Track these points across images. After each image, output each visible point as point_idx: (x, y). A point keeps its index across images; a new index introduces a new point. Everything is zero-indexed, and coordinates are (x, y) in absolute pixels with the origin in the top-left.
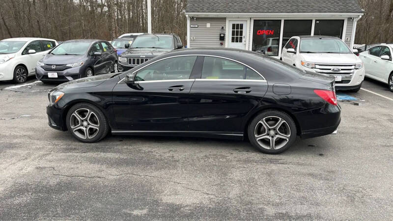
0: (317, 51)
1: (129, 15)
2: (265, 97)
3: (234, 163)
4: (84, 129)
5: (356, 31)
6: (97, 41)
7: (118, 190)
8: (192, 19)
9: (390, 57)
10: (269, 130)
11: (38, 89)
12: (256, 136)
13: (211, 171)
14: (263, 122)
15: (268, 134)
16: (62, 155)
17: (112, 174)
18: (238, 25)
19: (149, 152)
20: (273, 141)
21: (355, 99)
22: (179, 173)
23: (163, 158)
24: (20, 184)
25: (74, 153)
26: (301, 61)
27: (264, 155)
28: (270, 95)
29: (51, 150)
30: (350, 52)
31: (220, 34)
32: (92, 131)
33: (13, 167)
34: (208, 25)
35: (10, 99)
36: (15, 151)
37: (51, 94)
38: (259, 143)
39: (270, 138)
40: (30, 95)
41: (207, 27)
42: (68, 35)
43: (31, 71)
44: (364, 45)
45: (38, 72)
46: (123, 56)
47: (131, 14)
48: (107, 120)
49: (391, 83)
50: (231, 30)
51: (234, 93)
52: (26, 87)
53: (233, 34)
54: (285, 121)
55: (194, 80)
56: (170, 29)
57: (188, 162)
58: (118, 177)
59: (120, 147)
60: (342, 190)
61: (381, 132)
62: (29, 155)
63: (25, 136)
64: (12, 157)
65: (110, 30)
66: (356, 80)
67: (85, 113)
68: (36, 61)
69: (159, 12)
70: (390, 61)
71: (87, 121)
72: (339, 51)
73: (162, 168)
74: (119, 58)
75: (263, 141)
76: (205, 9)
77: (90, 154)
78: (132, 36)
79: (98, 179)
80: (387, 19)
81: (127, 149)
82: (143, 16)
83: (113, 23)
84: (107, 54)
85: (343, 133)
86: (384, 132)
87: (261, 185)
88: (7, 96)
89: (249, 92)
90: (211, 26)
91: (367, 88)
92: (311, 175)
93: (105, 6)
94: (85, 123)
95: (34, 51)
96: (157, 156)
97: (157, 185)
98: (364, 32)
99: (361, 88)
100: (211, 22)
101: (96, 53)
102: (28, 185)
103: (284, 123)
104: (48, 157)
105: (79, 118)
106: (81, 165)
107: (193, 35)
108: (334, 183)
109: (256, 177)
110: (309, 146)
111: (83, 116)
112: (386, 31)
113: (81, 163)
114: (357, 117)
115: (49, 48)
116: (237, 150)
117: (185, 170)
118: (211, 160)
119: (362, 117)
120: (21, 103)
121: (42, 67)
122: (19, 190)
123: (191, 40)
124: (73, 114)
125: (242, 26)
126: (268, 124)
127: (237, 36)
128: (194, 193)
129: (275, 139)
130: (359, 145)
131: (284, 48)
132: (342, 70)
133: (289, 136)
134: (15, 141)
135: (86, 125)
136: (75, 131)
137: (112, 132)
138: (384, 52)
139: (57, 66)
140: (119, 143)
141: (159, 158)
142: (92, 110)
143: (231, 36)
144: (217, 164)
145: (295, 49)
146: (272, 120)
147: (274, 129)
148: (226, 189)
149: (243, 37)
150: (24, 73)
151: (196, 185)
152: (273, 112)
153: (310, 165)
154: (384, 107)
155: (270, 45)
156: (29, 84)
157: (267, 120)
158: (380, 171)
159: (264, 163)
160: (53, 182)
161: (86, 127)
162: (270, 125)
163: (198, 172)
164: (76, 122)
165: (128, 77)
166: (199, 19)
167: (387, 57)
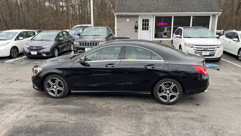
0: (194, 37)
1: (79, 12)
2: (164, 70)
3: (145, 111)
4: (54, 90)
5: (218, 21)
6: (61, 31)
7: (76, 130)
8: (118, 16)
9: (239, 40)
10: (166, 90)
11: (25, 62)
12: (158, 94)
13: (132, 117)
14: (162, 85)
15: (165, 93)
16: (41, 107)
17: (72, 120)
18: (146, 20)
19: (94, 104)
20: (168, 96)
21: (218, 66)
22: (112, 119)
23: (102, 108)
24: (17, 127)
25: (48, 106)
26: (185, 43)
27: (164, 105)
28: (166, 69)
29: (35, 104)
30: (214, 37)
31: (135, 26)
32: (59, 91)
33: (12, 116)
34: (128, 20)
35: (9, 69)
36: (13, 105)
37: (34, 69)
38: (160, 98)
39: (167, 95)
40: (20, 66)
41: (127, 21)
42: (42, 25)
43: (20, 50)
44: (223, 30)
45: (25, 52)
46: (76, 41)
47: (81, 11)
48: (68, 84)
49: (239, 55)
50: (142, 23)
51: (145, 68)
52: (18, 60)
53: (143, 25)
54: (175, 85)
55: (120, 60)
56: (104, 21)
57: (118, 111)
58: (76, 121)
59: (76, 101)
60: (211, 129)
61: (233, 88)
62: (21, 107)
63: (18, 94)
64: (11, 109)
65: (68, 22)
66: (218, 54)
67: (55, 81)
68: (24, 44)
69: (97, 10)
70: (238, 42)
71: (56, 85)
72: (207, 37)
73: (102, 115)
74: (74, 42)
75: (163, 97)
76: (126, 11)
77: (58, 106)
78: (81, 27)
79: (64, 123)
80: (237, 14)
81: (81, 102)
82: (88, 13)
83: (70, 18)
84: (67, 39)
85: (210, 90)
86: (236, 88)
87: (162, 126)
88: (7, 67)
89: (154, 67)
90: (129, 20)
91: (225, 58)
92: (192, 119)
93: (65, 6)
94: (55, 87)
95: (22, 38)
96: (99, 107)
97: (99, 127)
98: (222, 22)
99: (221, 59)
100: (130, 18)
101: (60, 39)
102: (22, 127)
103: (175, 86)
104: (33, 109)
105: (51, 83)
106: (54, 114)
107: (118, 26)
108: (205, 124)
109: (159, 121)
110: (190, 98)
111: (54, 82)
112: (236, 21)
113: (53, 112)
114: (219, 78)
115: (32, 36)
116: (147, 102)
117: (116, 116)
118: (131, 109)
119: (222, 78)
120: (15, 71)
121: (27, 48)
122: (17, 131)
123: (117, 29)
124: (48, 81)
125: (148, 20)
126: (165, 86)
127: (145, 26)
128: (122, 132)
129: (170, 95)
130: (220, 98)
131: (174, 34)
132: (209, 48)
133: (178, 94)
134: (13, 98)
135: (55, 88)
136: (49, 91)
137: (71, 92)
138: (235, 36)
139: (37, 48)
140: (75, 98)
141: (100, 108)
142: (59, 79)
143: (142, 27)
144: (135, 112)
145: (181, 35)
146: (168, 84)
147: (169, 90)
148: (141, 129)
149: (149, 27)
150: (16, 52)
151: (123, 126)
152: (168, 79)
153: (191, 112)
154: (235, 71)
155: (165, 31)
156: (19, 59)
157: (165, 84)
158: (233, 115)
159: (163, 110)
160: (37, 125)
161: (56, 89)
162: (167, 87)
163: (124, 118)
164: (49, 86)
165: (81, 59)
166: (122, 16)
167: (237, 39)
